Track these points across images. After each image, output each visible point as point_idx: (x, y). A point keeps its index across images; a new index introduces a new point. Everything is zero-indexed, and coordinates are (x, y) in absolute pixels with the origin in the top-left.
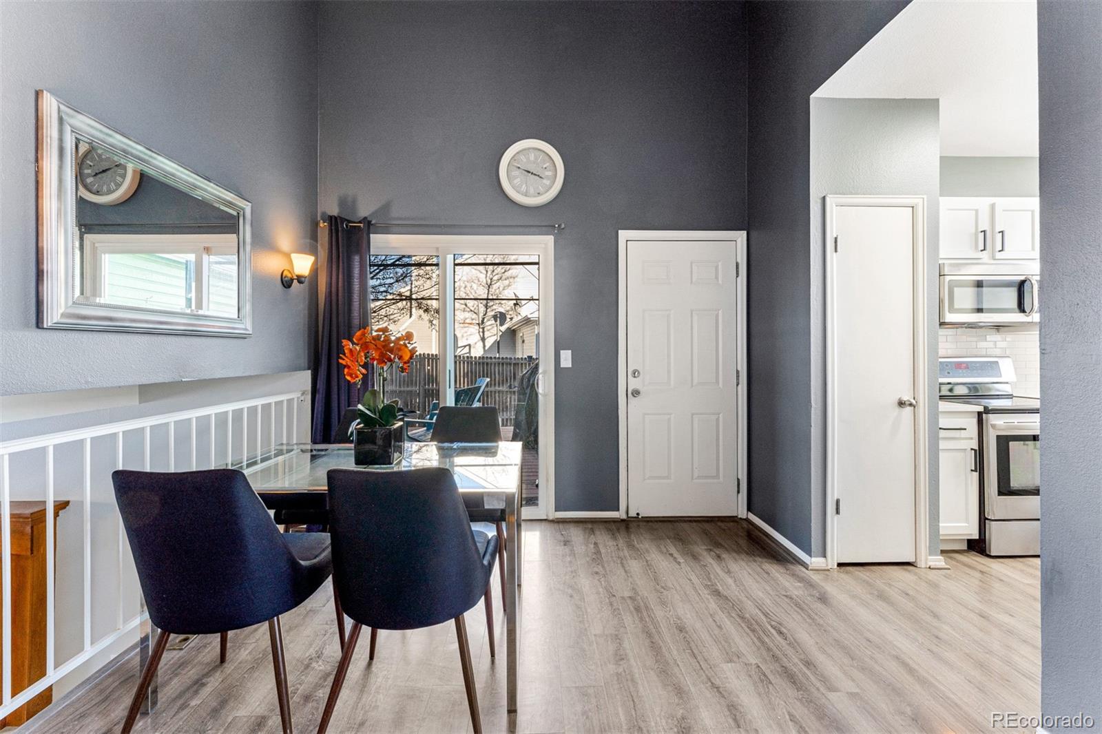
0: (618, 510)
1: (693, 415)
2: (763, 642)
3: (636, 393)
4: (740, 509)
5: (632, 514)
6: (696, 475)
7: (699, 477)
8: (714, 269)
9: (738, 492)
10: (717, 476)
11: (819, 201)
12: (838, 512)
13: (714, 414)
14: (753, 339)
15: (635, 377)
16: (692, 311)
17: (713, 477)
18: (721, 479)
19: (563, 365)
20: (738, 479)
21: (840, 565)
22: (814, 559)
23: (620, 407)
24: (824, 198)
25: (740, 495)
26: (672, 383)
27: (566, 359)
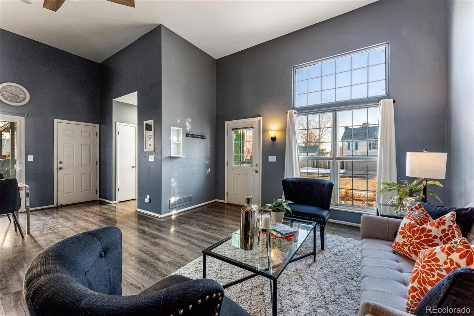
0: (53, 204)
1: (82, 174)
2: (96, 214)
3: (61, 168)
4: (97, 197)
5: (59, 204)
6: (83, 190)
7: (84, 191)
8: (89, 134)
9: (97, 193)
10: (90, 190)
11: (115, 123)
12: (119, 191)
13: (89, 173)
14: (101, 153)
15: (60, 164)
16: (81, 145)
17: (88, 190)
18: (91, 191)
19: (29, 160)
20: (97, 190)
21: (119, 202)
22: (113, 202)
23: (54, 173)
24: (116, 123)
25: (97, 194)
26: (75, 165)
27: (30, 158)
